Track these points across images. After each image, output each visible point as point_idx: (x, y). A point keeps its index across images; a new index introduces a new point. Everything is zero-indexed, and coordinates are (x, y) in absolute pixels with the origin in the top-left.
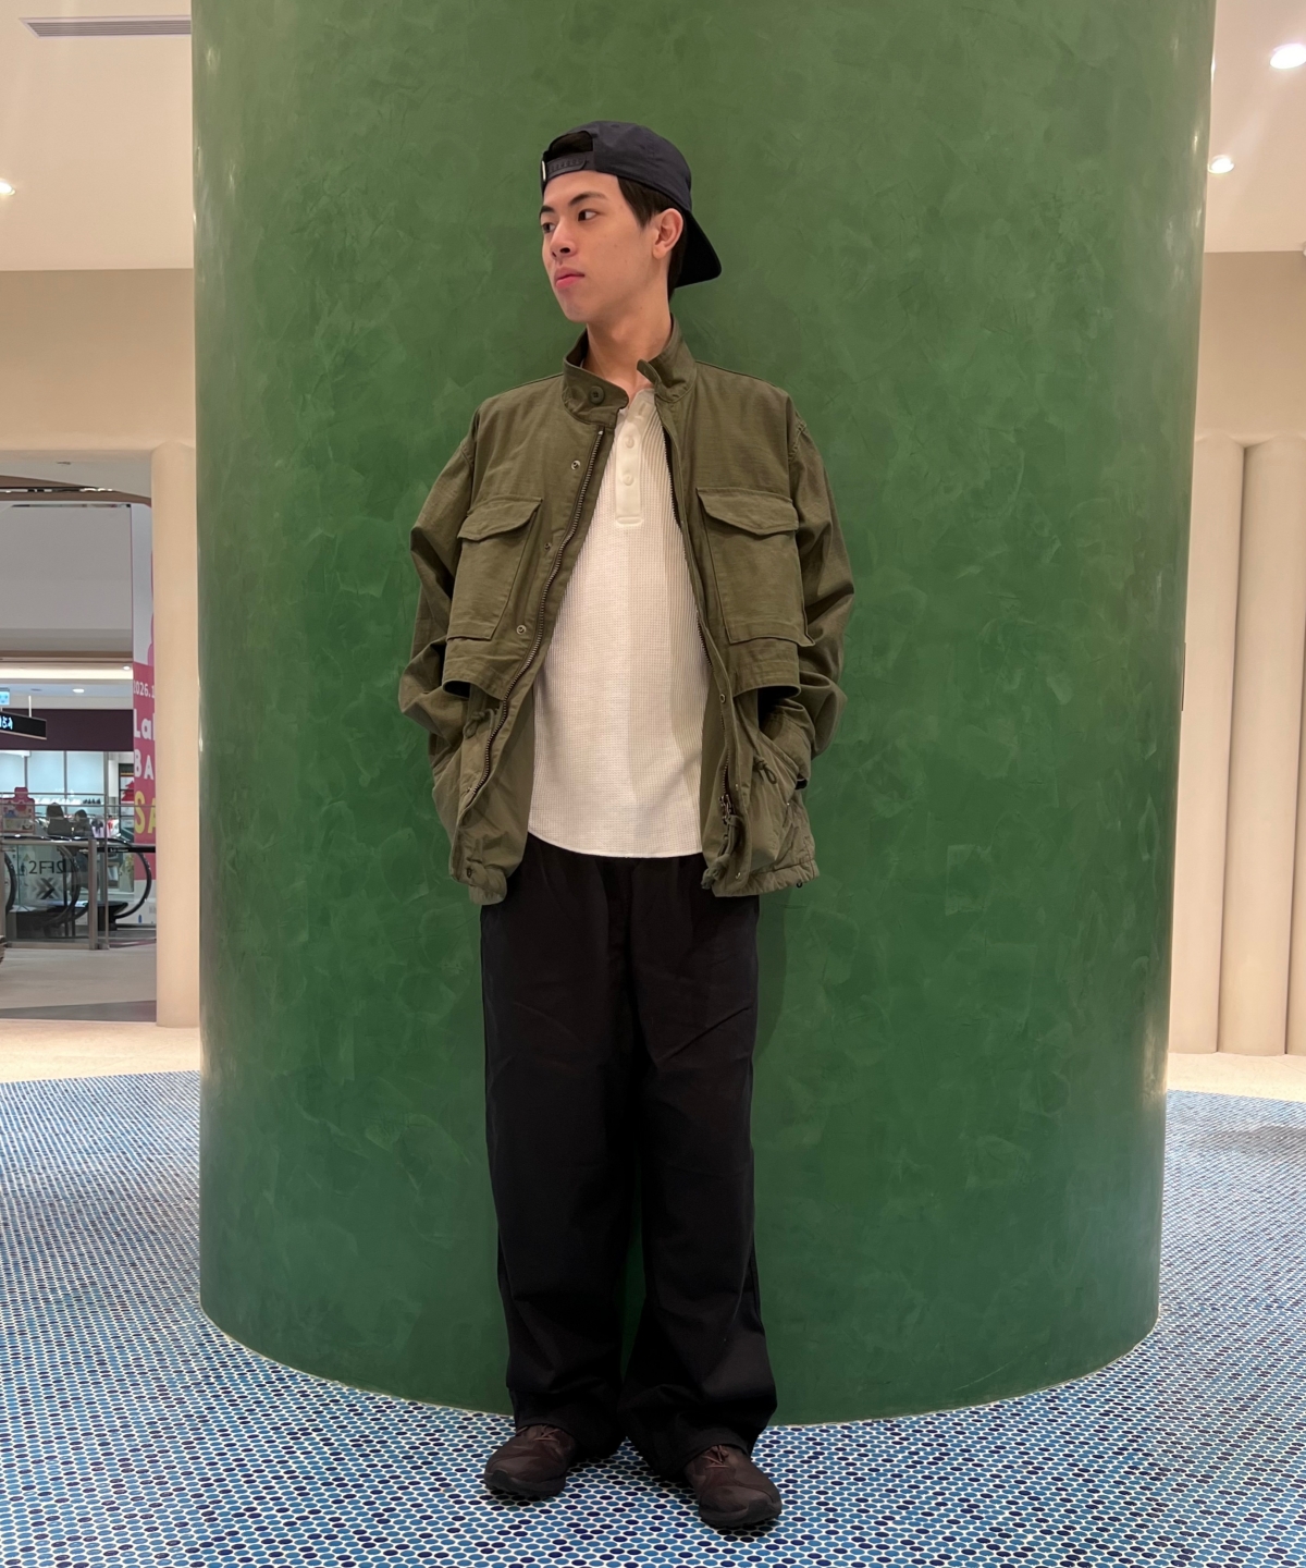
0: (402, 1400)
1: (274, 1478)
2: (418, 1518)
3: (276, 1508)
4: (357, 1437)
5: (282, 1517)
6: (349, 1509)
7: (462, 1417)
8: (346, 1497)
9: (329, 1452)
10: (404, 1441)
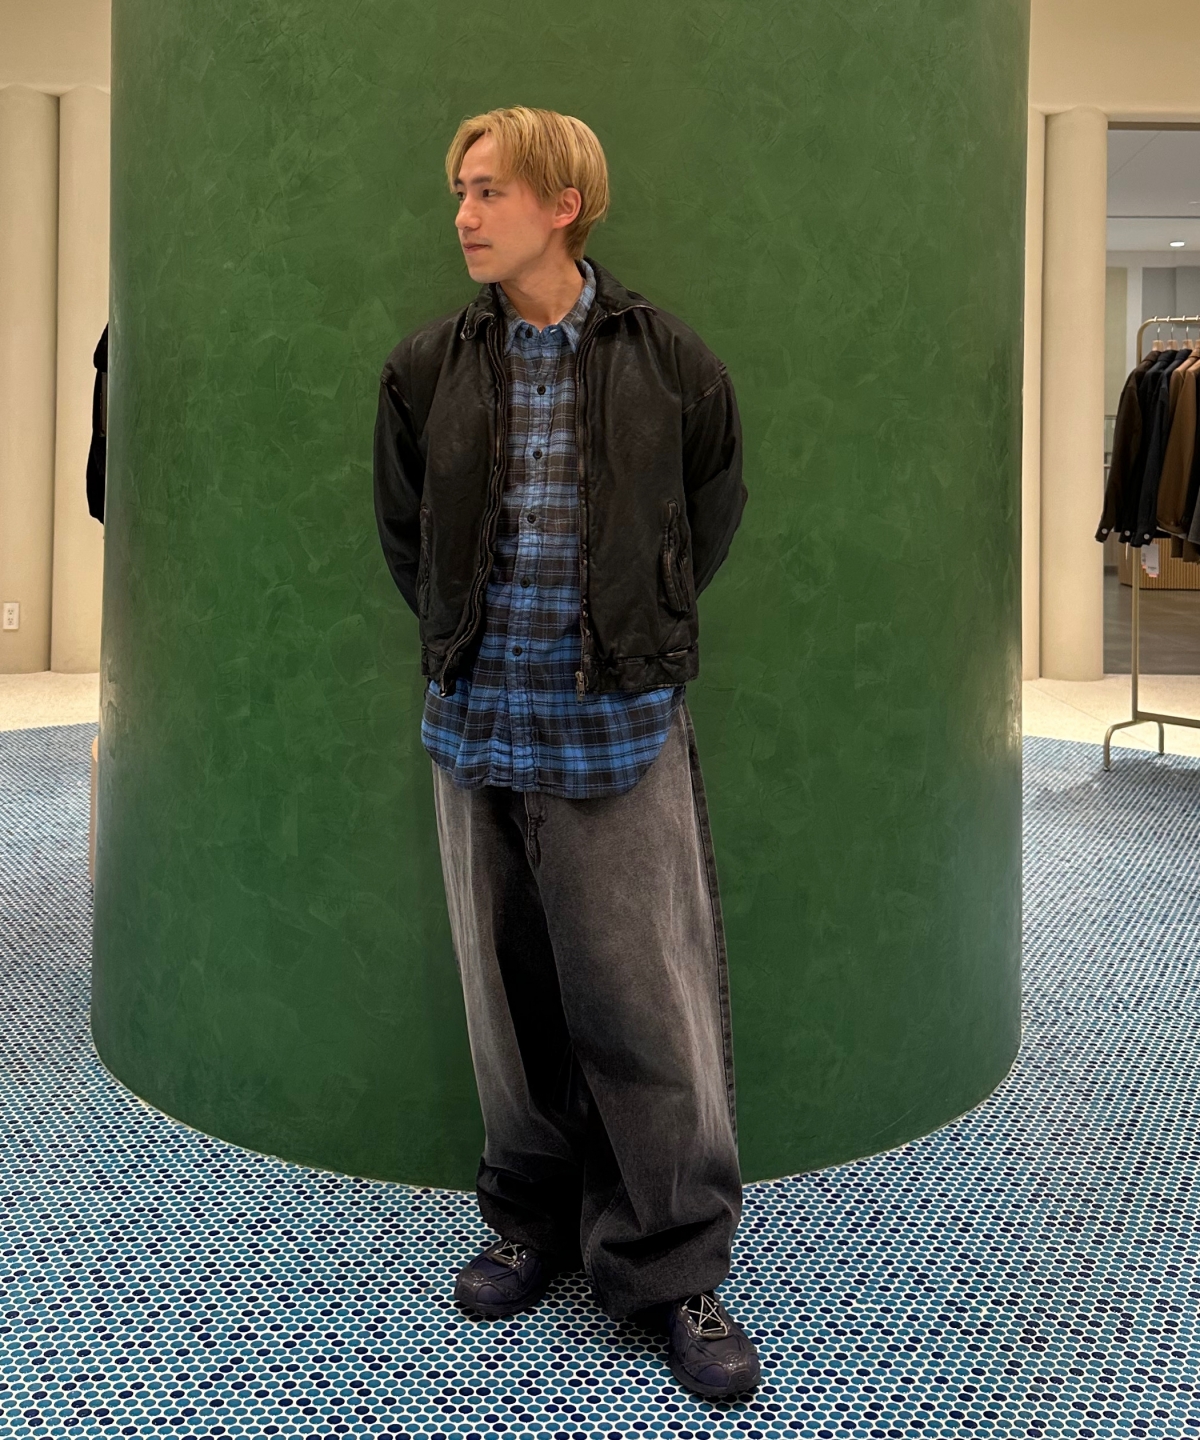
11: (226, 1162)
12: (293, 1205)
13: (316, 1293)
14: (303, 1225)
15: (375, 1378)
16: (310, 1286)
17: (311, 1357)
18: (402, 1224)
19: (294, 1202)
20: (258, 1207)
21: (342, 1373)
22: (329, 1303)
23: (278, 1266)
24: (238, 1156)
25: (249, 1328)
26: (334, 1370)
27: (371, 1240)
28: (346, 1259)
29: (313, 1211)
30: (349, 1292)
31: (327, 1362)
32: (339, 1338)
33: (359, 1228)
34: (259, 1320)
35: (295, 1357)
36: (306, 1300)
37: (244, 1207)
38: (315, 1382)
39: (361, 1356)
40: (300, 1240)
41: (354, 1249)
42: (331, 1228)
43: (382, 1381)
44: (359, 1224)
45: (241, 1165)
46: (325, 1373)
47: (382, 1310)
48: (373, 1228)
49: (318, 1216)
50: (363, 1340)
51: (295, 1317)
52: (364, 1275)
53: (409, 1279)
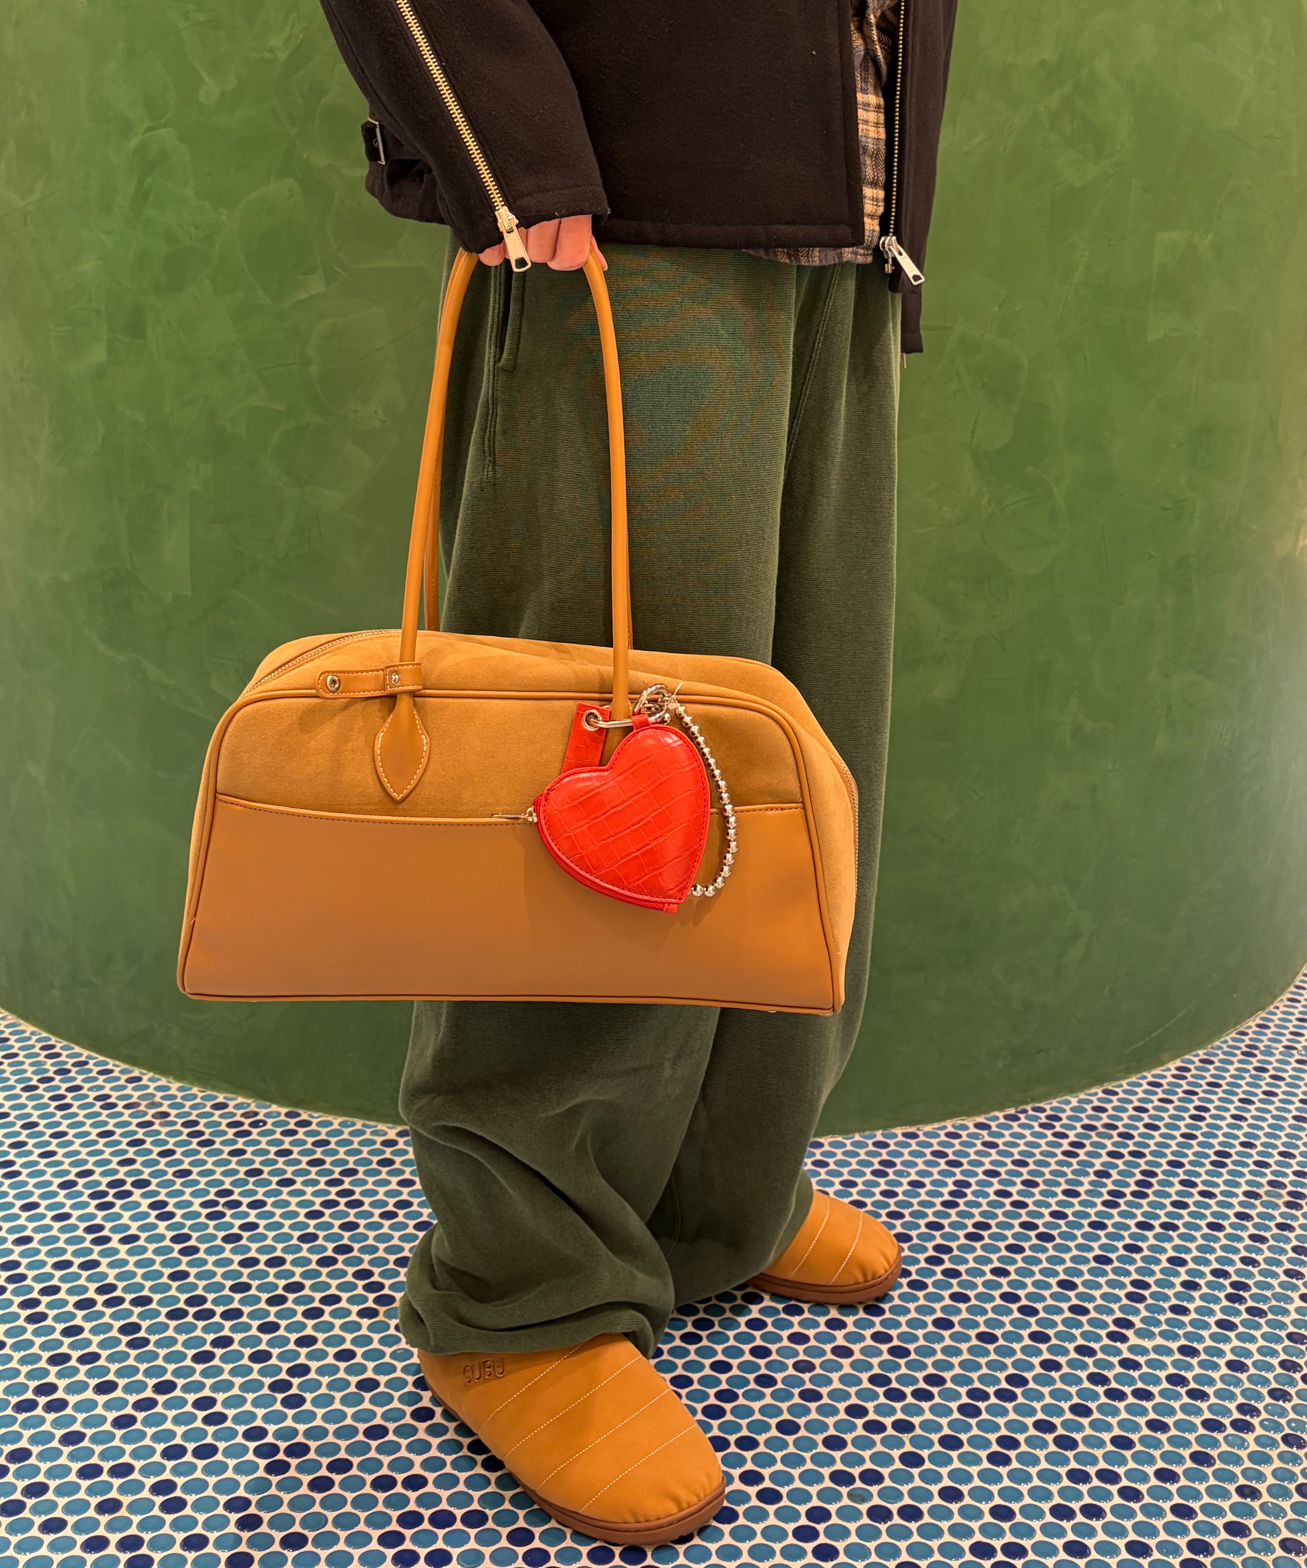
0: (274, 1108)
1: (79, 1305)
2: (353, 1389)
3: (93, 1382)
4: (212, 1197)
5: (108, 1406)
6: (225, 1376)
7: (379, 1139)
8: (216, 1343)
9: (170, 1234)
10: (294, 1200)
11: (78, 1082)
12: (178, 1156)
13: (189, 1319)
14: (188, 1191)
15: (273, 1491)
16: (181, 1305)
17: (160, 1447)
18: (358, 1190)
19: (179, 1150)
20: (116, 1160)
21: (212, 1480)
22: (210, 1337)
23: (130, 1267)
24: (100, 1073)
25: (53, 1388)
26: (198, 1474)
27: (302, 1218)
28: (253, 1254)
29: (209, 1166)
30: (252, 1315)
31: (189, 1457)
32: (218, 1408)
33: (284, 1197)
34: (76, 1371)
35: (129, 1448)
36: (170, 1333)
37: (92, 1159)
38: (159, 1500)
39: (252, 1445)
40: (177, 1219)
41: (271, 1234)
42: (235, 1197)
43: (287, 1497)
44: (286, 1190)
45: (102, 1088)
46: (180, 1481)
47: (304, 1351)
48: (308, 1197)
49: (217, 1176)
50: (260, 1412)
51: (143, 1367)
52: (282, 1283)
53: (360, 1291)
